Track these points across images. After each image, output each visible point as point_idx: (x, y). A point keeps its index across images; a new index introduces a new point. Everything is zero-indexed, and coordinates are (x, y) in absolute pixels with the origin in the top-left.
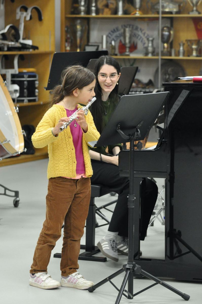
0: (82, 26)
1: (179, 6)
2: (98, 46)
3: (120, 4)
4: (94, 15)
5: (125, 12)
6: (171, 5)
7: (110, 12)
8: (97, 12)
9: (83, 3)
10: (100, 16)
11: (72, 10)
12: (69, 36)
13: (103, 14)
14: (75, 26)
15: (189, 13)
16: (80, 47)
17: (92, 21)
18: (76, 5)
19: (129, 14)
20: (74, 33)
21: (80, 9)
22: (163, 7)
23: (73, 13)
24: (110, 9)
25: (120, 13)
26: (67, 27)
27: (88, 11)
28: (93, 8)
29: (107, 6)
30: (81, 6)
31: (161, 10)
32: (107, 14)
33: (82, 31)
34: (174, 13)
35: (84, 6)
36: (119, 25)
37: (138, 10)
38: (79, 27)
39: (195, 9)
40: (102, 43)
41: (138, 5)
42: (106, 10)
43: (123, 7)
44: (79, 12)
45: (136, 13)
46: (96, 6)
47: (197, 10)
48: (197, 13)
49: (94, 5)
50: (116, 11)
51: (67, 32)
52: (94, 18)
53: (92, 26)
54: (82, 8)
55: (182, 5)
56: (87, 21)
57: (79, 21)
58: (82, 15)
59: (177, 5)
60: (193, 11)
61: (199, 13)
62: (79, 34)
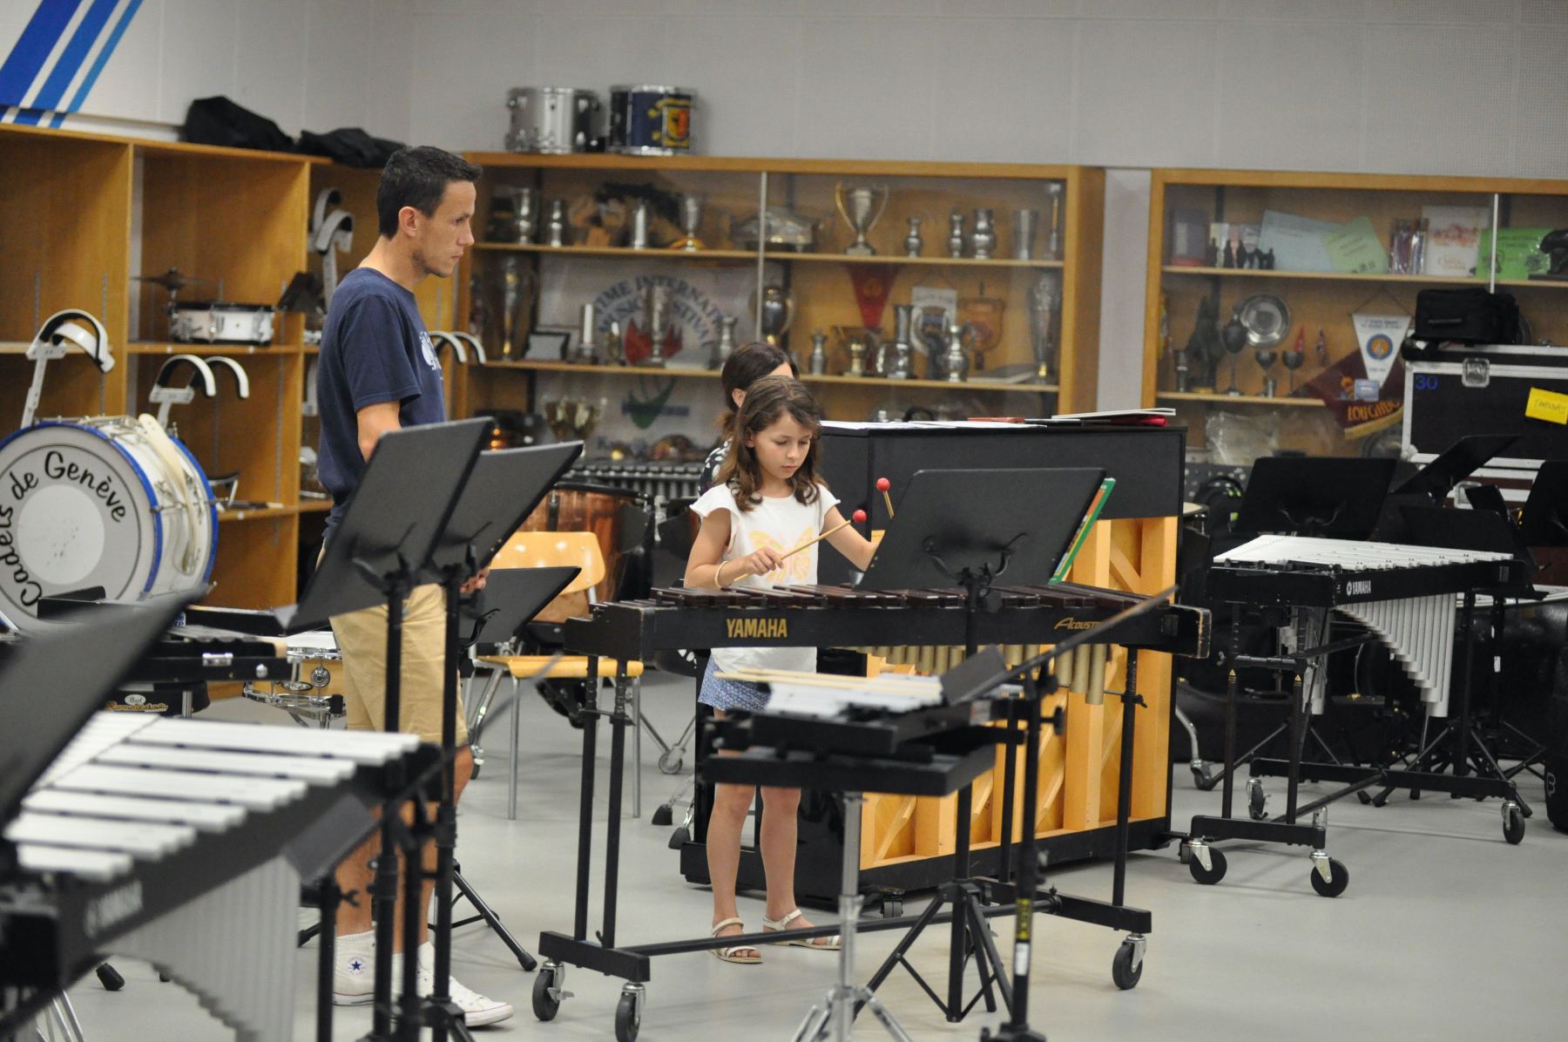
0: (520, 277)
1: (815, 229)
2: (568, 337)
3: (640, 217)
4: (556, 244)
5: (652, 240)
6: (791, 226)
7: (607, 239)
8: (566, 238)
9: (525, 211)
10: (577, 248)
11: (491, 228)
12: (479, 303)
13: (584, 242)
14: (501, 275)
15: (845, 252)
16: (513, 338)
17: (546, 262)
18: (504, 215)
19: (666, 246)
20: (498, 293)
21: (518, 227)
22: (770, 230)
23: (490, 237)
24: (609, 230)
25: (639, 243)
26: (474, 277)
27: (540, 234)
28: (556, 226)
29: (596, 221)
30: (520, 218)
31: (762, 240)
32: (597, 243)
33: (519, 289)
34: (799, 248)
35: (528, 218)
36: (629, 277)
37: (691, 235)
38: (510, 279)
39: (861, 239)
40: (581, 328)
41: (691, 223)
42: (596, 233)
43: (648, 222)
44: (513, 235)
45: (685, 246)
46: (563, 220)
47: (866, 244)
48: (869, 251)
49: (557, 215)
50: (625, 238)
51: (474, 290)
52: (557, 254)
53: (546, 277)
54: (524, 225)
55: (821, 227)
56: (532, 262)
57: (511, 262)
58: (523, 243)
59: (808, 228)
60: (855, 245)
61: (874, 253)
62: (511, 297)
